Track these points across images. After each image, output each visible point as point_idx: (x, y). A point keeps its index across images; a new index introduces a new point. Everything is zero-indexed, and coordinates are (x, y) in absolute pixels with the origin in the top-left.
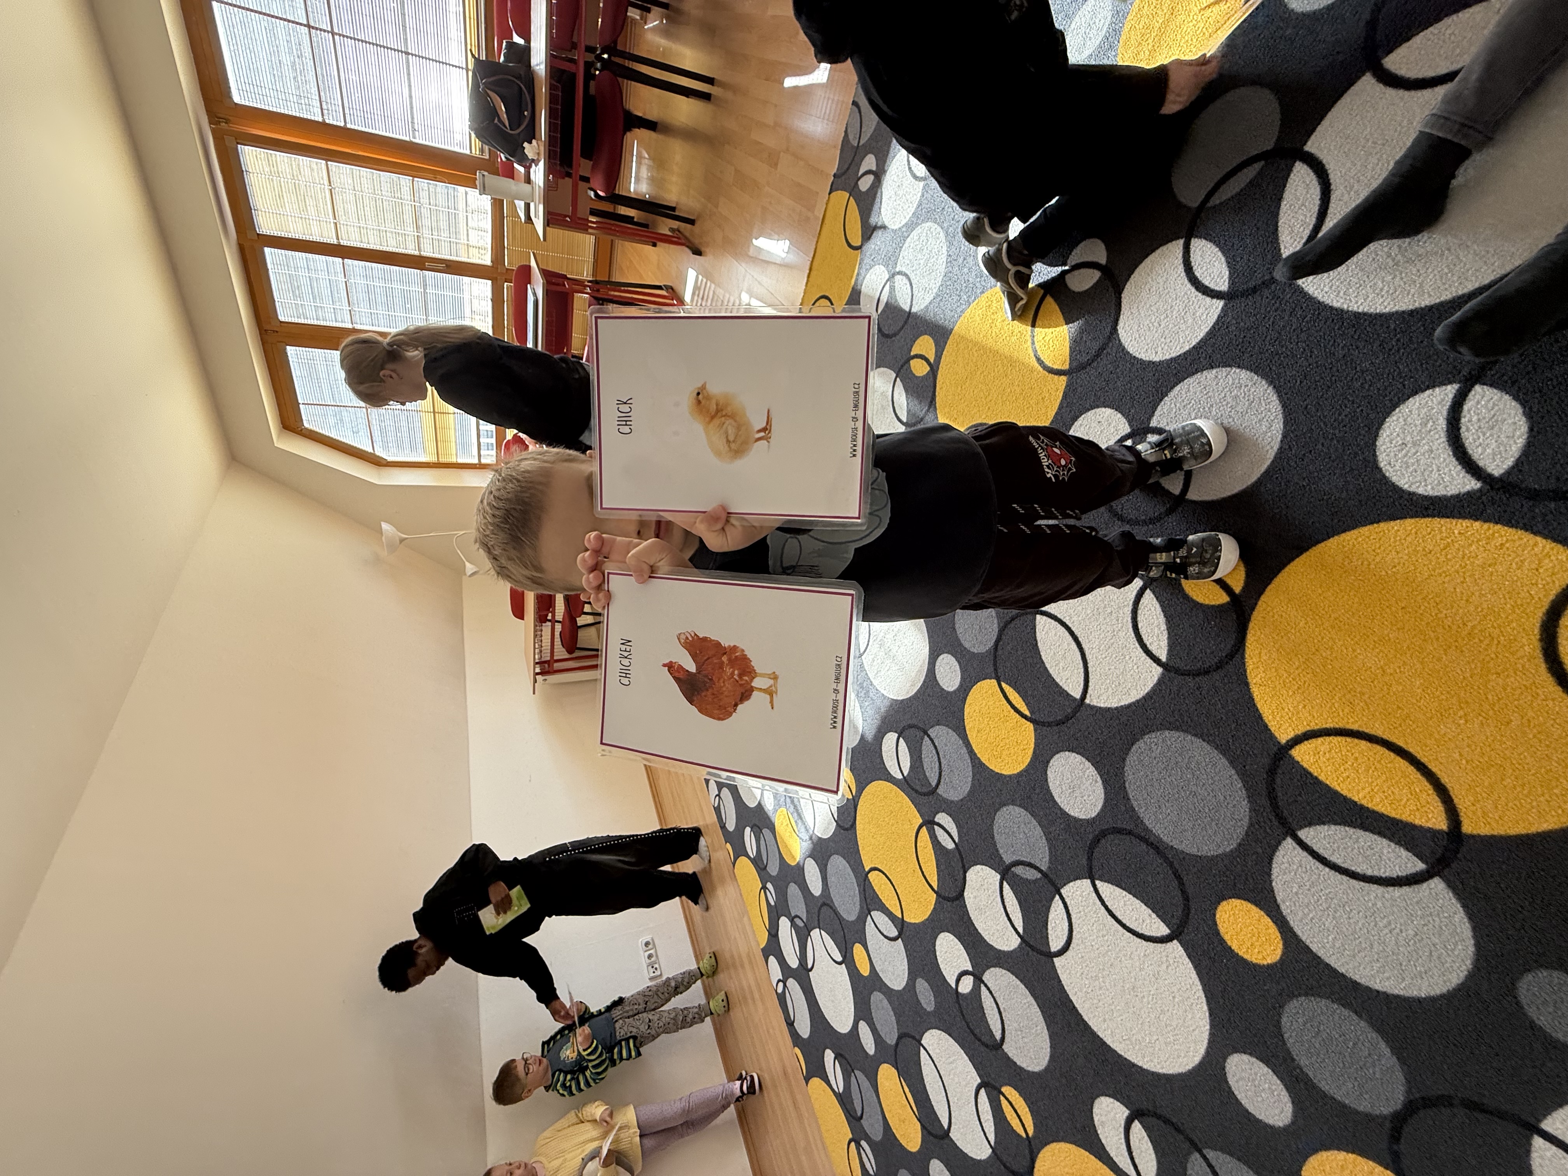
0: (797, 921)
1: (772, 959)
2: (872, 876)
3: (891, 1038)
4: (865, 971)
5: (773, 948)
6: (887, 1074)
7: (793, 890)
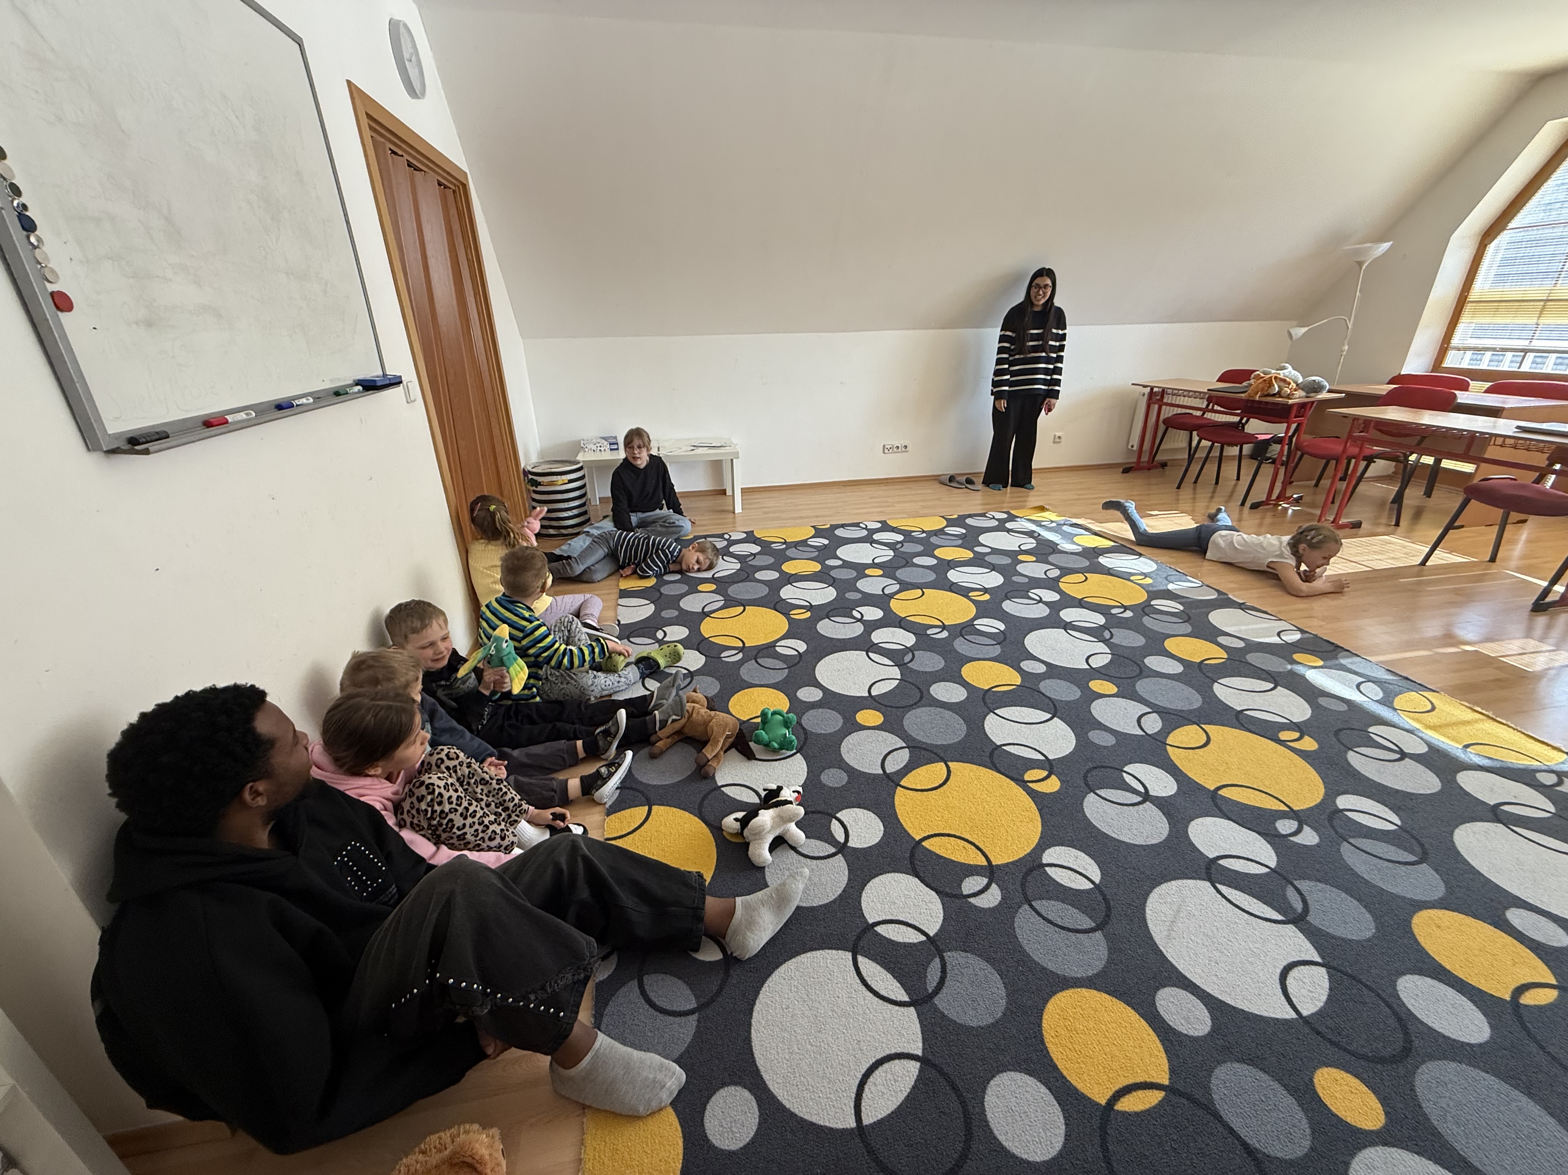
0: (900, 545)
1: (879, 525)
2: (919, 592)
3: (833, 573)
4: (867, 572)
5: (885, 527)
6: (816, 567)
7: (920, 548)
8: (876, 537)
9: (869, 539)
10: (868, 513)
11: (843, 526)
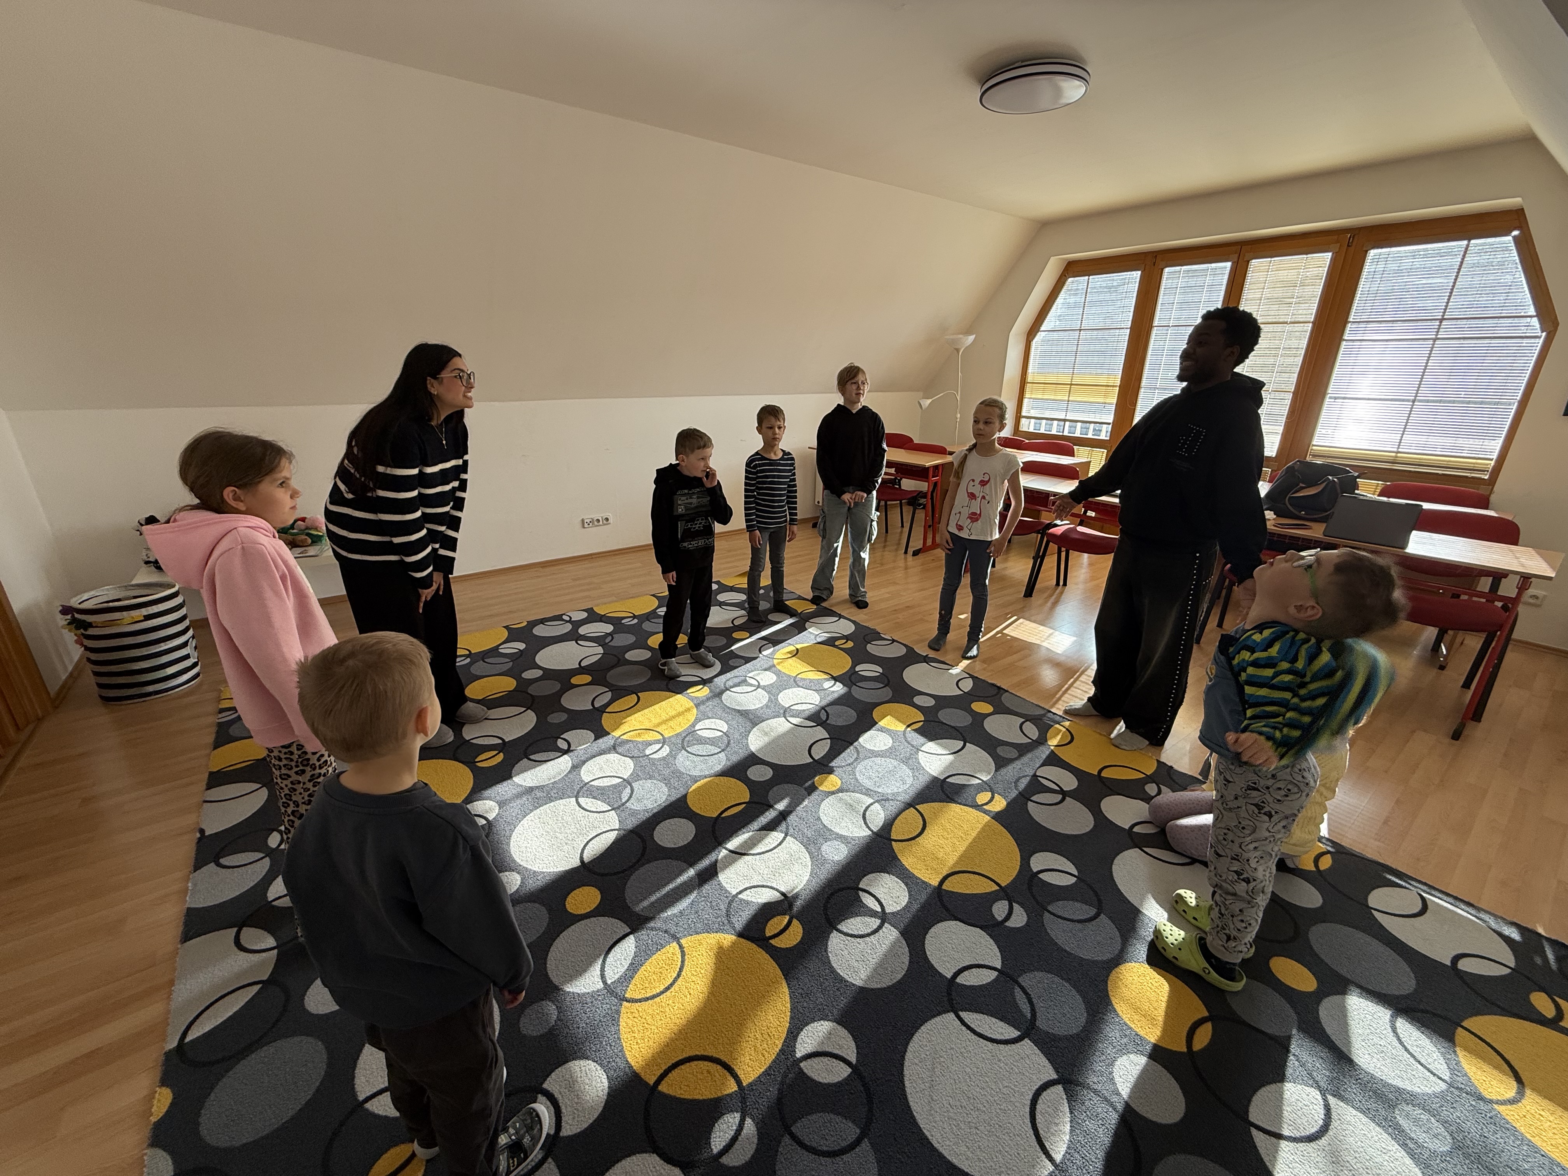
0: (610, 638)
1: (585, 615)
2: (634, 697)
3: (533, 690)
4: (574, 681)
5: (593, 617)
6: (509, 684)
7: (631, 639)
8: (582, 631)
9: (574, 636)
10: (572, 600)
11: (542, 621)
